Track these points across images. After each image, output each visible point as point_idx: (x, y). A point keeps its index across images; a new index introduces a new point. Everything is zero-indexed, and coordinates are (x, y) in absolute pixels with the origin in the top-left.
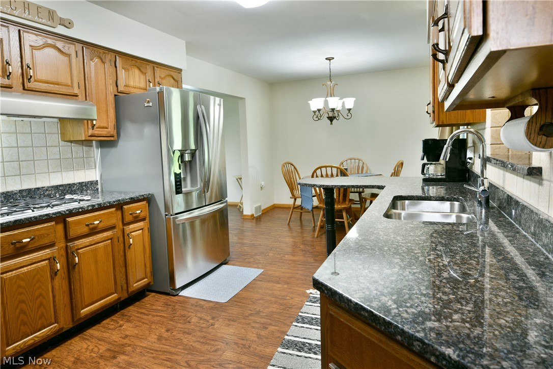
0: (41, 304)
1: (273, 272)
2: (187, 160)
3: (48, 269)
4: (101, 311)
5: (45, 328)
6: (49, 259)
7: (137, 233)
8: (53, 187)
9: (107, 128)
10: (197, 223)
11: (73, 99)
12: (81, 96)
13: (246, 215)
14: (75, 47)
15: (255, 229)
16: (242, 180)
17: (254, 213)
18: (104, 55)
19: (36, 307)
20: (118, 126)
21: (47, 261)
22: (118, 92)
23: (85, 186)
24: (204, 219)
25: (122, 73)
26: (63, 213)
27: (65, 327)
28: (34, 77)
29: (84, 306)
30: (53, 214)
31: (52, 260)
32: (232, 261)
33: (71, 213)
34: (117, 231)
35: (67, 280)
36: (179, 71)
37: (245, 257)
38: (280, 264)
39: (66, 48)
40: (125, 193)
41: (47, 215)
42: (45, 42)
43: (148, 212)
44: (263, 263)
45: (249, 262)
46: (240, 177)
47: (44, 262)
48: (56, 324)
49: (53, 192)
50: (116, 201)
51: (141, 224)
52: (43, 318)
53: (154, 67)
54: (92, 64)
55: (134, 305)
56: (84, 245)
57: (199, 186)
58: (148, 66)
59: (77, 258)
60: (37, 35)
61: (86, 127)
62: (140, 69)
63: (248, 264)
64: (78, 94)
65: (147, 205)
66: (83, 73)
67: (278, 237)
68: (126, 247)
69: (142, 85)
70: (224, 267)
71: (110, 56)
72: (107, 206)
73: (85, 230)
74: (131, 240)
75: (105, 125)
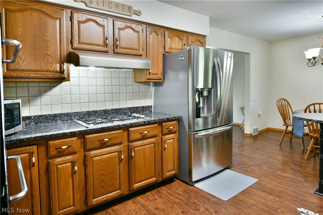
0: (112, 178)
1: (266, 184)
2: (205, 95)
3: (117, 157)
4: (146, 186)
5: (113, 192)
6: (118, 152)
7: (170, 140)
8: (128, 108)
9: (157, 74)
10: (211, 138)
11: (140, 58)
12: (144, 56)
13: (246, 134)
14: (142, 27)
15: (252, 145)
16: (245, 109)
17: (252, 133)
18: (158, 30)
19: (110, 180)
20: (164, 73)
21: (117, 153)
22: (165, 52)
23: (145, 108)
24: (216, 136)
25: (168, 40)
26: (127, 125)
27: (125, 193)
28: (120, 46)
29: (136, 182)
30: (122, 125)
31: (120, 152)
32: (234, 167)
33: (132, 125)
34: (158, 139)
35: (127, 165)
36: (204, 37)
37: (243, 166)
38: (273, 178)
39: (137, 28)
40: (165, 114)
41: (118, 126)
42: (126, 25)
43: (178, 127)
44: (258, 174)
45: (247, 171)
46: (243, 107)
47: (115, 153)
48: (120, 191)
49: (128, 111)
50: (158, 120)
51: (172, 136)
52: (113, 186)
53: (188, 35)
54: (151, 36)
55: (166, 186)
56: (138, 145)
57: (212, 114)
58: (184, 35)
59: (133, 153)
60: (122, 21)
61: (146, 74)
62: (179, 37)
63: (246, 172)
64: (142, 55)
65: (178, 123)
66: (146, 42)
67: (271, 154)
68: (163, 149)
69: (180, 47)
70: (228, 171)
71: (161, 31)
72: (153, 123)
73: (139, 136)
74: (166, 145)
75: (156, 72)
